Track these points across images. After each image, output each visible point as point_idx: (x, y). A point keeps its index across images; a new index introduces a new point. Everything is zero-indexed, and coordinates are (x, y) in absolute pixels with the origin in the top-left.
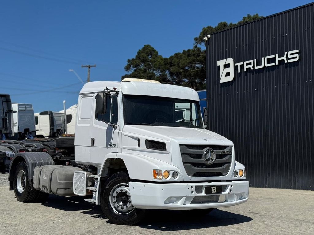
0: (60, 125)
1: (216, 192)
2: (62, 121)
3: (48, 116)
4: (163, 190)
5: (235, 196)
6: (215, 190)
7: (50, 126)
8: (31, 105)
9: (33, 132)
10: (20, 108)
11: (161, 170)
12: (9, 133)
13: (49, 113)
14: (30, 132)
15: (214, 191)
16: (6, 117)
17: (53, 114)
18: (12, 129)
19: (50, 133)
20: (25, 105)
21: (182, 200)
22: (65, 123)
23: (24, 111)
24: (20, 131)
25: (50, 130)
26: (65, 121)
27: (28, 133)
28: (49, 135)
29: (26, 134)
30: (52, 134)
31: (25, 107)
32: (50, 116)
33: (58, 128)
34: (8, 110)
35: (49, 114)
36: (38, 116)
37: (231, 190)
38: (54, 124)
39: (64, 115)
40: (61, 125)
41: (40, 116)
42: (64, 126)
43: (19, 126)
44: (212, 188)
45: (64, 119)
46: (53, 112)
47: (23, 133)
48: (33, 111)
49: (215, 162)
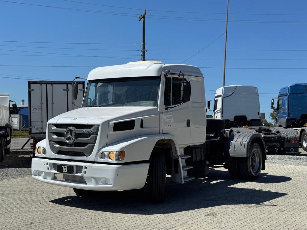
1: (66, 171)
5: (93, 180)
21: (43, 174)
37: (85, 172)
44: (62, 166)
49: (75, 142)
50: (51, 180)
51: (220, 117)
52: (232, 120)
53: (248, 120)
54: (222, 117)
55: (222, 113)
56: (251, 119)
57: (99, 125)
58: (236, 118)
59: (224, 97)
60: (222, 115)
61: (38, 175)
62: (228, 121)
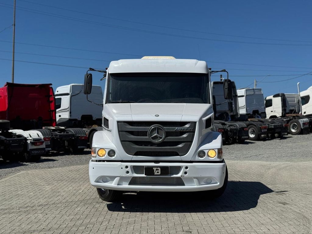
0: (294, 106)
1: (159, 173)
2: (296, 102)
3: (280, 98)
4: (93, 168)
5: (195, 180)
6: (159, 171)
7: (282, 107)
8: (261, 89)
9: (262, 113)
10: (248, 92)
11: (96, 148)
12: (236, 115)
13: (280, 95)
14: (259, 113)
15: (157, 172)
16: (232, 101)
17: (286, 96)
18: (238, 111)
19: (282, 113)
20: (253, 89)
21: (117, 180)
22: (299, 104)
23: (253, 95)
24: (248, 113)
25: (282, 110)
26: (299, 102)
27: (256, 114)
28: (281, 115)
29: (255, 115)
30: (284, 114)
31: (253, 91)
32: (281, 98)
33: (291, 109)
34: (234, 95)
35: (281, 97)
36: (272, 99)
37: (186, 173)
38: (287, 105)
39: (298, 96)
40: (296, 105)
41: (274, 98)
42: (298, 106)
43: (247, 108)
44: (154, 168)
45: (298, 99)
46: (285, 94)
47: (251, 115)
48: (263, 94)
49: (164, 141)
50: (129, 185)
51: (68, 116)
52: (80, 119)
53: (94, 119)
54: (70, 116)
55: (70, 113)
56: (97, 118)
57: (195, 123)
58: (83, 117)
59: (72, 95)
60: (70, 114)
61: (102, 182)
62: (76, 120)
